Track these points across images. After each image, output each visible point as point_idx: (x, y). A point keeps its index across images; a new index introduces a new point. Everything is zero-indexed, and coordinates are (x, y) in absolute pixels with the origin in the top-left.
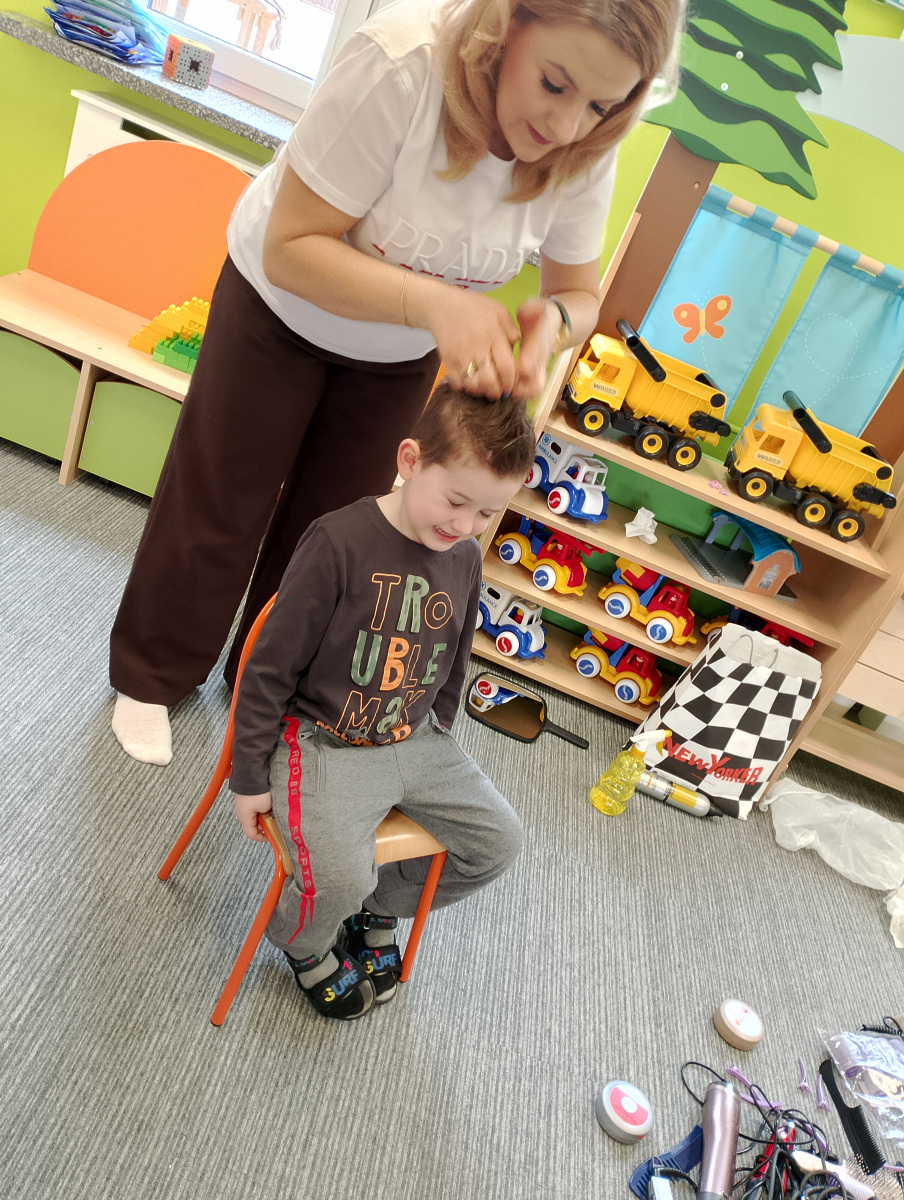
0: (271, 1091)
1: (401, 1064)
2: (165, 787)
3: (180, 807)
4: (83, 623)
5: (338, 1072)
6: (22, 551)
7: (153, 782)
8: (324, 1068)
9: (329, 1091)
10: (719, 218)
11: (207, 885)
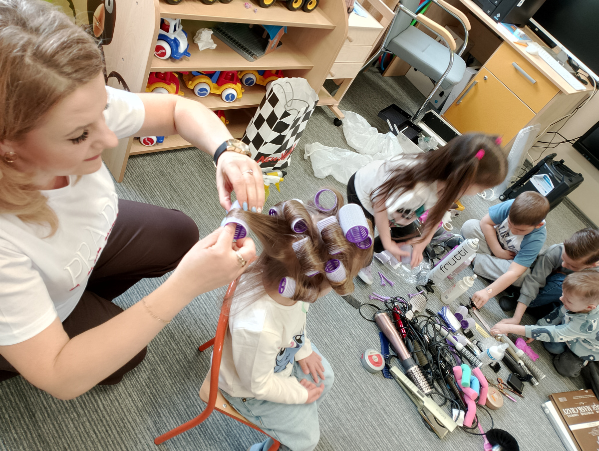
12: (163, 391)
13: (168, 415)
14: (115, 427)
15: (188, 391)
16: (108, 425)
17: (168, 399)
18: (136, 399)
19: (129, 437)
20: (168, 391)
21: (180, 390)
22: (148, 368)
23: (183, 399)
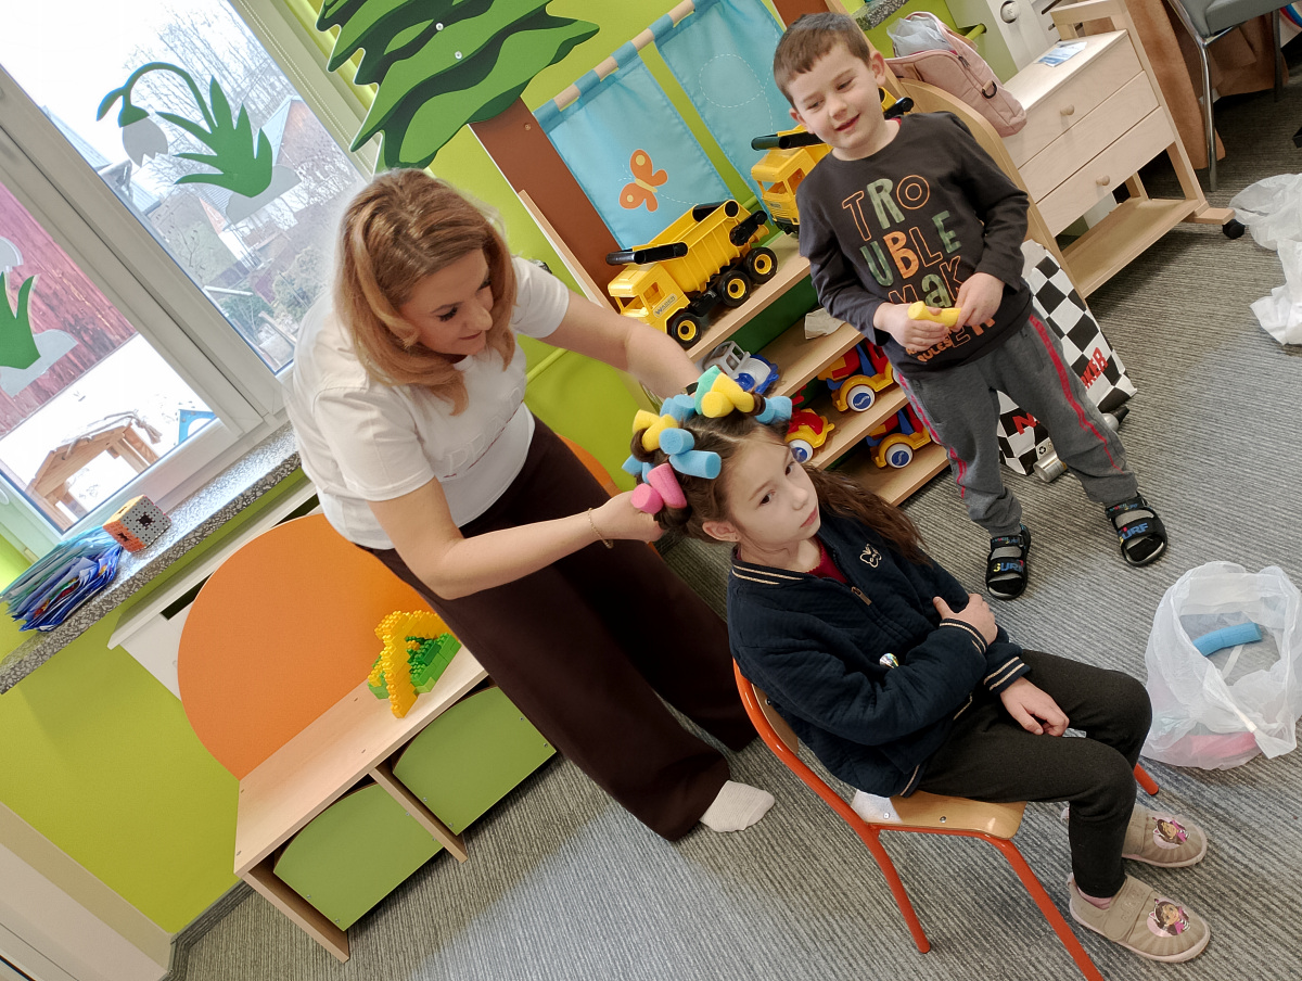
0: (1231, 968)
1: (1254, 830)
2: (846, 916)
3: (876, 913)
4: (628, 912)
5: (1238, 895)
6: (521, 933)
7: (835, 926)
8: (1227, 906)
9: (1255, 913)
10: (565, 123)
11: (974, 926)
13: (945, 916)
14: (862, 955)
15: (976, 867)
16: (852, 955)
17: (941, 890)
18: (889, 905)
19: (884, 966)
20: (939, 877)
21: (960, 870)
22: (901, 852)
23: (966, 883)
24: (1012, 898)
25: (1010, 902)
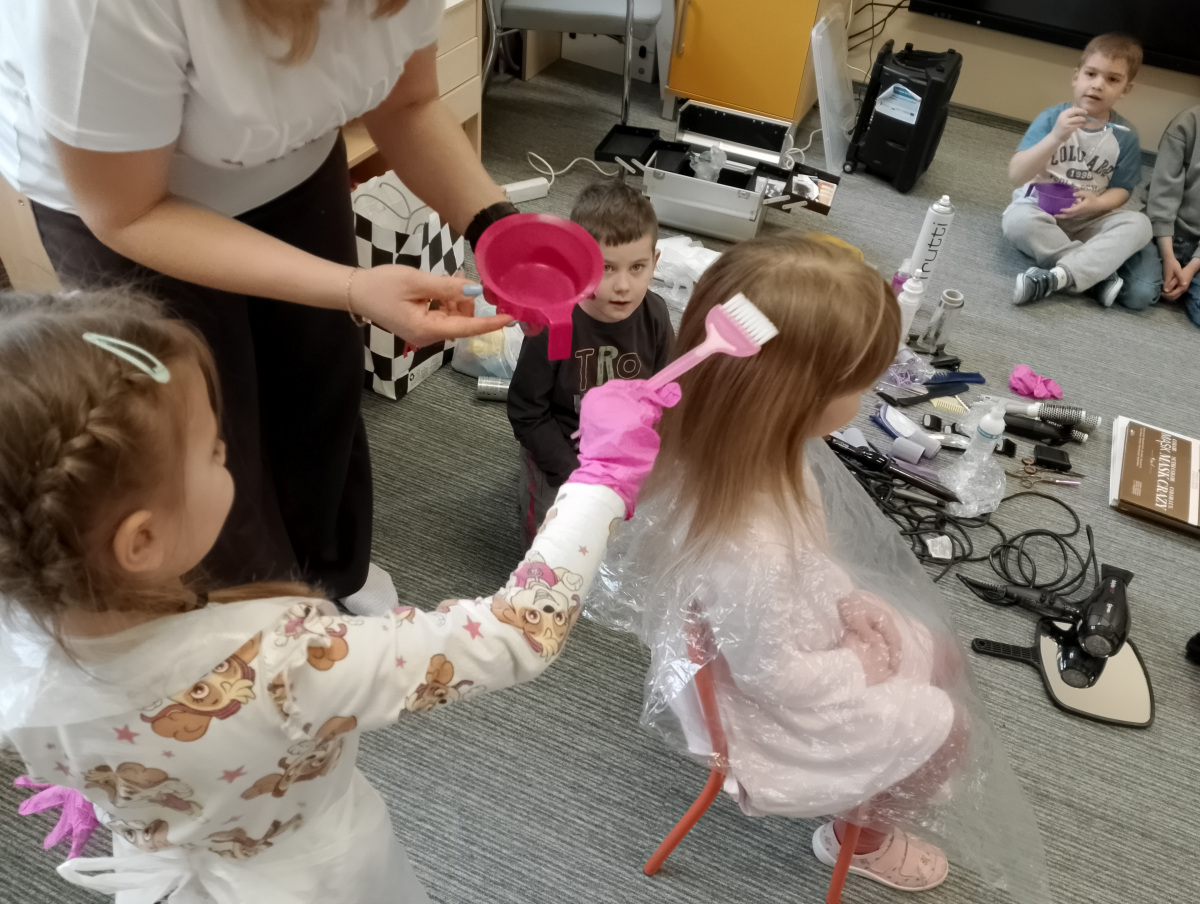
12: (500, 833)
13: (536, 865)
15: (543, 805)
18: (465, 876)
20: (509, 827)
21: (528, 812)
22: (450, 813)
23: (542, 825)
24: (596, 826)
25: (596, 830)
